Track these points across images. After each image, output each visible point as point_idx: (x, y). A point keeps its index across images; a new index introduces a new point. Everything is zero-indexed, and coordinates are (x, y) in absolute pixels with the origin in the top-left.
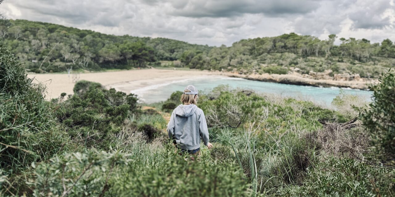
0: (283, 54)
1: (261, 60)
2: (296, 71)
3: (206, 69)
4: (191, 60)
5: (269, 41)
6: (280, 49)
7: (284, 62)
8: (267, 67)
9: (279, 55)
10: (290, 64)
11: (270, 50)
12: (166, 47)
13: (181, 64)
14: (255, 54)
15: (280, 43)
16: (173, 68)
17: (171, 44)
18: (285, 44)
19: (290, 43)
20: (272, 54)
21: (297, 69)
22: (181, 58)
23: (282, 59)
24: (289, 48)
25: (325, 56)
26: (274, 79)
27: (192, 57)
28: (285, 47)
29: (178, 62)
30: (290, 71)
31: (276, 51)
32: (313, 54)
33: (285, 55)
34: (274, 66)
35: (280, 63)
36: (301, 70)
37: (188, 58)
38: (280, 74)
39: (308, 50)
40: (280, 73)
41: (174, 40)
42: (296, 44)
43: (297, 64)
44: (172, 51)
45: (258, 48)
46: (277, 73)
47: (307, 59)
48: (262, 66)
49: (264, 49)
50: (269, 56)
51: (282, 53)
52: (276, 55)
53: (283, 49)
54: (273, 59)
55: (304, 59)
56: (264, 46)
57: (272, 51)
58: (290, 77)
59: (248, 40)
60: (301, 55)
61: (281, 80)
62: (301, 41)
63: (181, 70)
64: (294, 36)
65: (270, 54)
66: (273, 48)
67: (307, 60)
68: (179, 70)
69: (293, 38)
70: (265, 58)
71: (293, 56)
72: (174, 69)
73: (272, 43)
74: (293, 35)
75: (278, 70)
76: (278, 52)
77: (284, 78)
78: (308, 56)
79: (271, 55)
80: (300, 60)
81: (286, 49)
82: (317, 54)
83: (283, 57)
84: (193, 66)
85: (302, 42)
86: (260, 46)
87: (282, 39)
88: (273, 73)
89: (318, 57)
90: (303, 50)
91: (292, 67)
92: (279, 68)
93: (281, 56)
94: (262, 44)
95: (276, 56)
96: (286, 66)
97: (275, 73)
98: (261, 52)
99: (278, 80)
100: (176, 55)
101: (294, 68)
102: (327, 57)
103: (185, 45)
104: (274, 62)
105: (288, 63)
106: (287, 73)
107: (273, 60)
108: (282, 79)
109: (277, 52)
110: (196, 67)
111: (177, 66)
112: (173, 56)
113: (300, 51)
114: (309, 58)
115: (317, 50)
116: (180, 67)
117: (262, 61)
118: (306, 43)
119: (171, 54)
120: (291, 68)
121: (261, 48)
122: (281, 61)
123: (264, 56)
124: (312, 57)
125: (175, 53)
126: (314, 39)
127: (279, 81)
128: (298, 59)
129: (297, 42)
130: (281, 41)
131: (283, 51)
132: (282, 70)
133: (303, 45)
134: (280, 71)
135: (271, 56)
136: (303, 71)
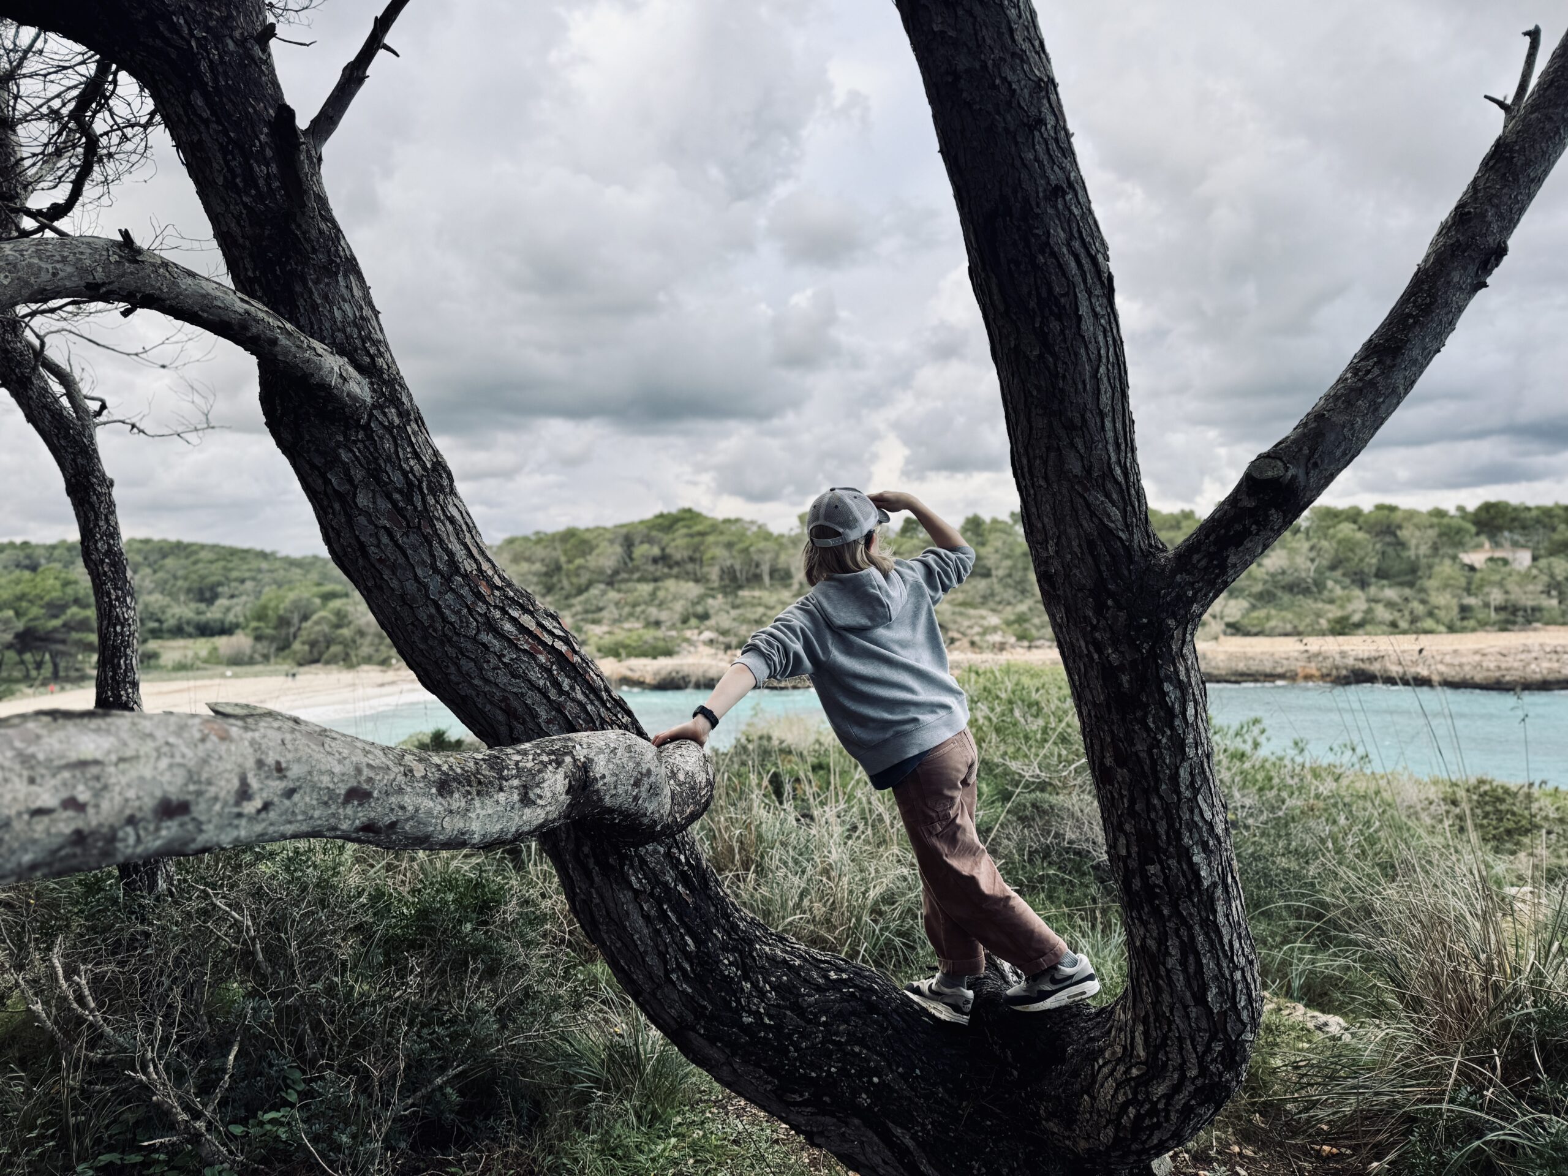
0: (660, 584)
1: (586, 612)
2: (705, 643)
3: (368, 660)
4: (299, 629)
5: (605, 543)
6: (651, 568)
7: (664, 616)
8: (607, 636)
9: (645, 588)
10: (685, 621)
11: (616, 572)
12: (175, 578)
13: (254, 651)
14: (562, 588)
15: (646, 547)
16: (221, 669)
17: (200, 565)
18: (663, 549)
19: (678, 544)
20: (623, 586)
21: (707, 635)
22: (254, 624)
23: (657, 602)
24: (677, 564)
25: (790, 585)
26: (635, 676)
27: (305, 618)
28: (663, 559)
29: (241, 641)
30: (685, 645)
31: (636, 576)
32: (755, 579)
33: (667, 590)
34: (633, 630)
35: (652, 619)
36: (721, 639)
37: (283, 622)
38: (655, 658)
39: (738, 567)
40: (654, 652)
41: (214, 548)
42: (696, 549)
43: (704, 617)
44: (206, 594)
45: (571, 567)
46: (644, 654)
47: (736, 596)
48: (590, 633)
49: (593, 572)
50: (613, 595)
51: (656, 580)
52: (635, 590)
53: (660, 566)
54: (626, 604)
55: (730, 599)
56: (593, 561)
57: (624, 575)
58: (689, 665)
59: (533, 538)
60: (716, 585)
61: (658, 678)
62: (711, 539)
63: (256, 675)
64: (691, 518)
65: (616, 586)
66: (625, 564)
67: (738, 601)
68: (246, 675)
69: (689, 527)
70: (601, 605)
71: (693, 590)
72: (223, 676)
73: (618, 549)
74: (688, 515)
75: (646, 642)
76: (641, 580)
77: (669, 668)
78: (740, 587)
79: (619, 591)
80: (716, 603)
81: (670, 567)
82: (766, 579)
83: (661, 594)
84: (311, 652)
85: (717, 544)
86: (579, 561)
87: (654, 533)
88: (629, 655)
89: (772, 588)
90: (722, 571)
91: (690, 628)
92: (650, 635)
93: (653, 594)
94: (583, 554)
95: (636, 594)
96: (673, 627)
97: (637, 656)
98: (583, 580)
99: (649, 679)
100: (228, 609)
101: (700, 633)
102: (796, 586)
103: (264, 565)
104: (631, 615)
105: (677, 617)
106: (678, 653)
107: (627, 610)
108: (664, 673)
109: (639, 580)
110: (326, 656)
111: (236, 661)
112: (213, 613)
113: (714, 573)
114: (745, 593)
115: (765, 569)
116: (251, 662)
117: (590, 616)
118: (729, 545)
119: (202, 606)
120: (688, 634)
121: (579, 567)
122: (653, 612)
123: (596, 597)
124: (752, 588)
125: (222, 602)
126: (754, 529)
127: (653, 682)
128: (710, 601)
129: (702, 543)
130: (649, 540)
131: (658, 574)
132: (661, 644)
133: (719, 552)
134: (654, 648)
135: (621, 595)
136: (726, 640)
